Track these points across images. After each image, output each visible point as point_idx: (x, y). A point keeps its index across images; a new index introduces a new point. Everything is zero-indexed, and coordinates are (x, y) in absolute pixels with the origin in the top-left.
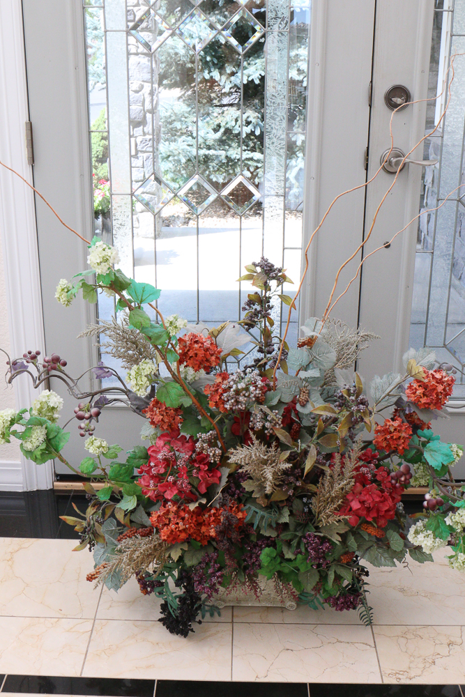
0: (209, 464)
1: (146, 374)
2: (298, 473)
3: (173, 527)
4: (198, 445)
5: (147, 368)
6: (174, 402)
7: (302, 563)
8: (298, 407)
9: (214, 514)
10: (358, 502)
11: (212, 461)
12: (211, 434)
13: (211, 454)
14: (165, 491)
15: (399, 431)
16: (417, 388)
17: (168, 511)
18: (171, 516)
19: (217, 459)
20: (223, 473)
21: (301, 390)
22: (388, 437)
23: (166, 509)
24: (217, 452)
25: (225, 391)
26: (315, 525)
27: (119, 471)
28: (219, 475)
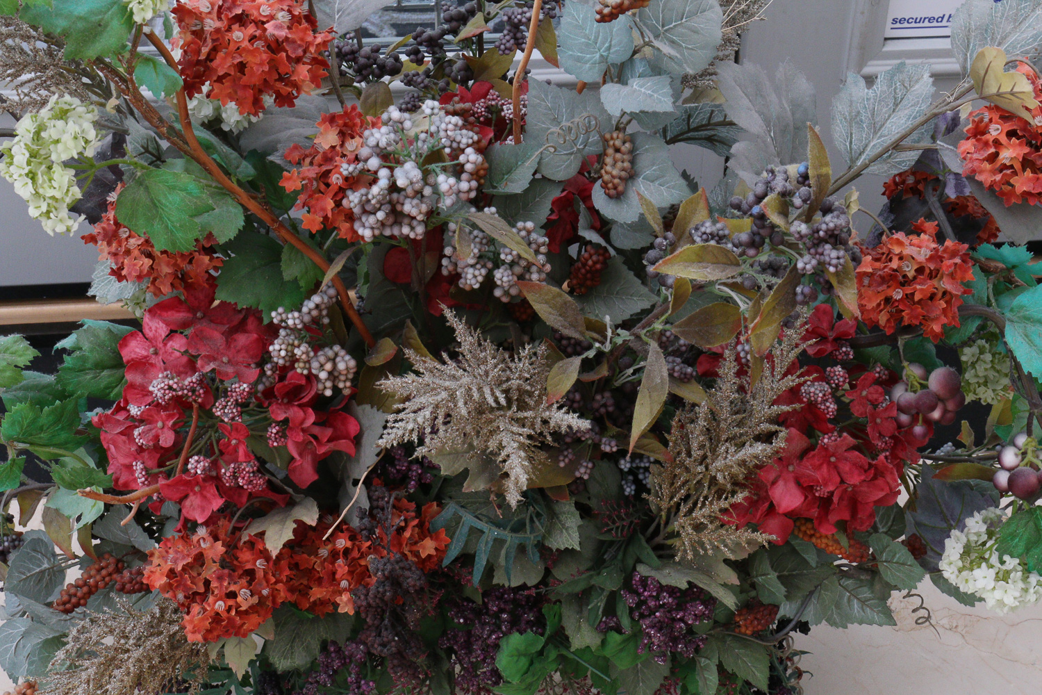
0: (319, 403)
1: (65, 157)
2: (605, 405)
3: (220, 605)
4: (278, 349)
5: (67, 139)
6: (179, 235)
7: (621, 650)
8: (599, 198)
9: (347, 551)
10: (792, 485)
11: (328, 393)
12: (317, 306)
13: (323, 375)
14: (186, 497)
15: (933, 275)
16: (1003, 139)
17: (200, 559)
18: (211, 571)
19: (345, 386)
20: (365, 422)
21: (605, 141)
22: (898, 295)
23: (195, 552)
24: (341, 366)
25: (352, 182)
26: (659, 540)
27: (34, 421)
28: (353, 429)
